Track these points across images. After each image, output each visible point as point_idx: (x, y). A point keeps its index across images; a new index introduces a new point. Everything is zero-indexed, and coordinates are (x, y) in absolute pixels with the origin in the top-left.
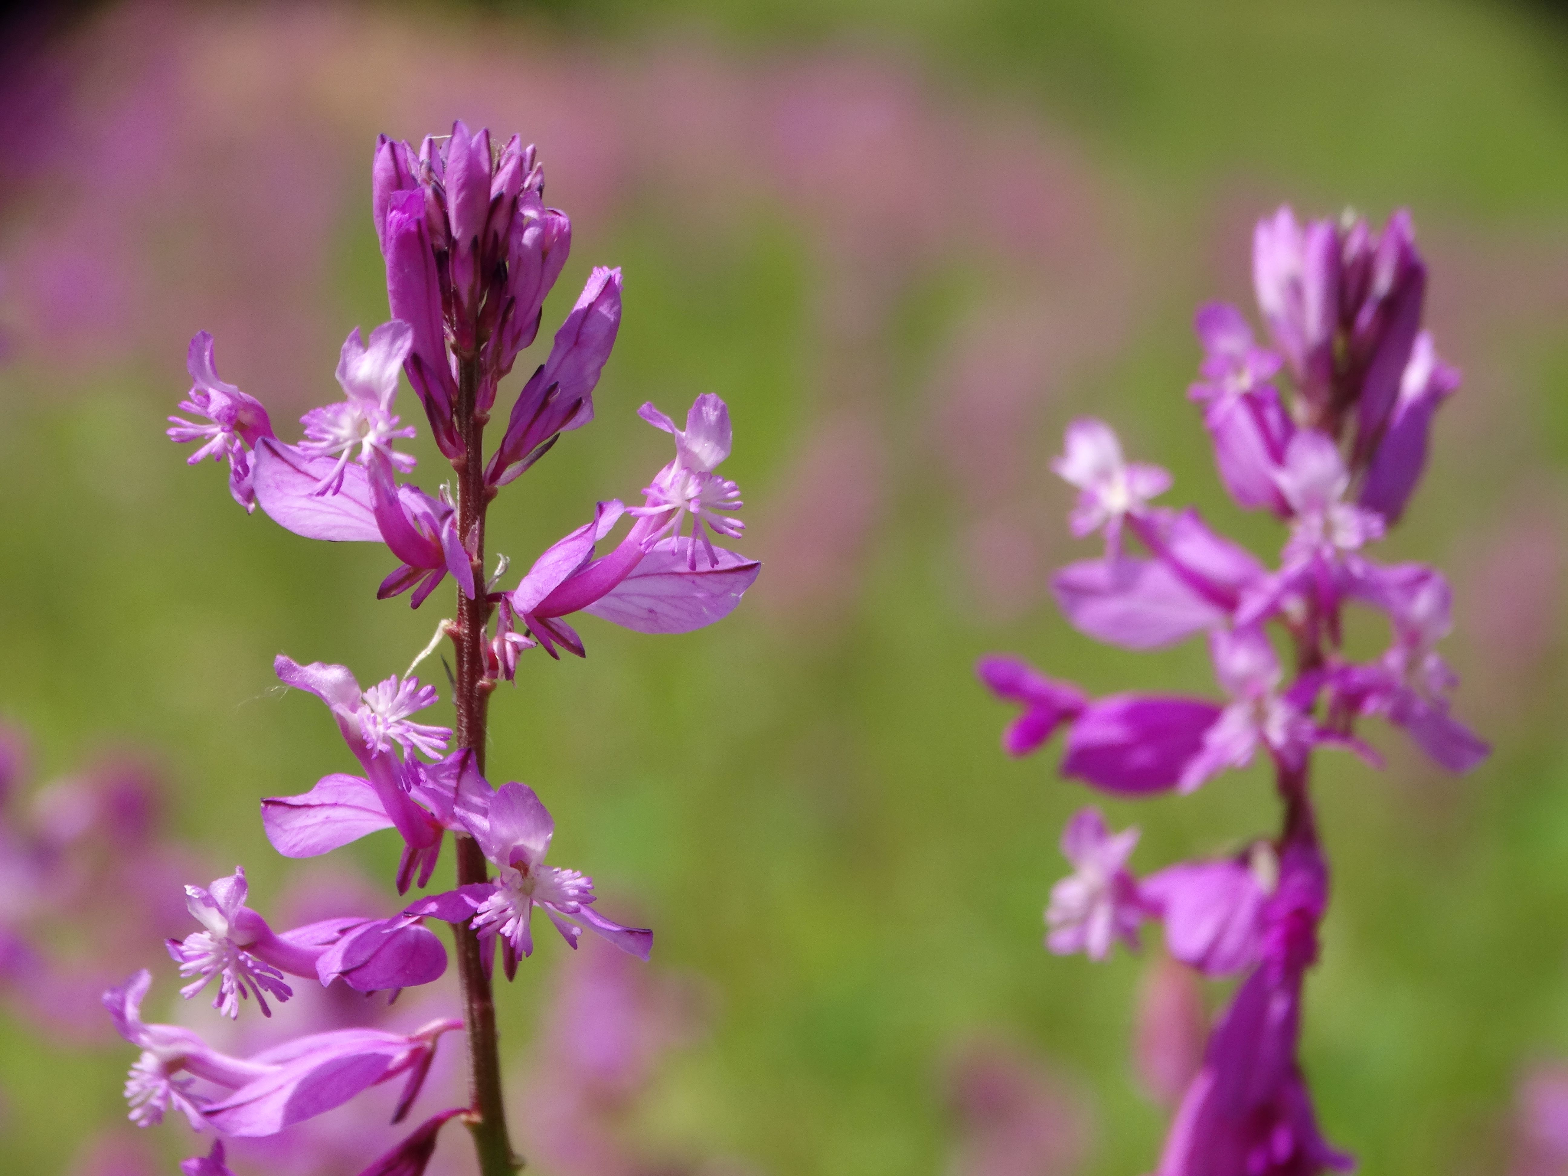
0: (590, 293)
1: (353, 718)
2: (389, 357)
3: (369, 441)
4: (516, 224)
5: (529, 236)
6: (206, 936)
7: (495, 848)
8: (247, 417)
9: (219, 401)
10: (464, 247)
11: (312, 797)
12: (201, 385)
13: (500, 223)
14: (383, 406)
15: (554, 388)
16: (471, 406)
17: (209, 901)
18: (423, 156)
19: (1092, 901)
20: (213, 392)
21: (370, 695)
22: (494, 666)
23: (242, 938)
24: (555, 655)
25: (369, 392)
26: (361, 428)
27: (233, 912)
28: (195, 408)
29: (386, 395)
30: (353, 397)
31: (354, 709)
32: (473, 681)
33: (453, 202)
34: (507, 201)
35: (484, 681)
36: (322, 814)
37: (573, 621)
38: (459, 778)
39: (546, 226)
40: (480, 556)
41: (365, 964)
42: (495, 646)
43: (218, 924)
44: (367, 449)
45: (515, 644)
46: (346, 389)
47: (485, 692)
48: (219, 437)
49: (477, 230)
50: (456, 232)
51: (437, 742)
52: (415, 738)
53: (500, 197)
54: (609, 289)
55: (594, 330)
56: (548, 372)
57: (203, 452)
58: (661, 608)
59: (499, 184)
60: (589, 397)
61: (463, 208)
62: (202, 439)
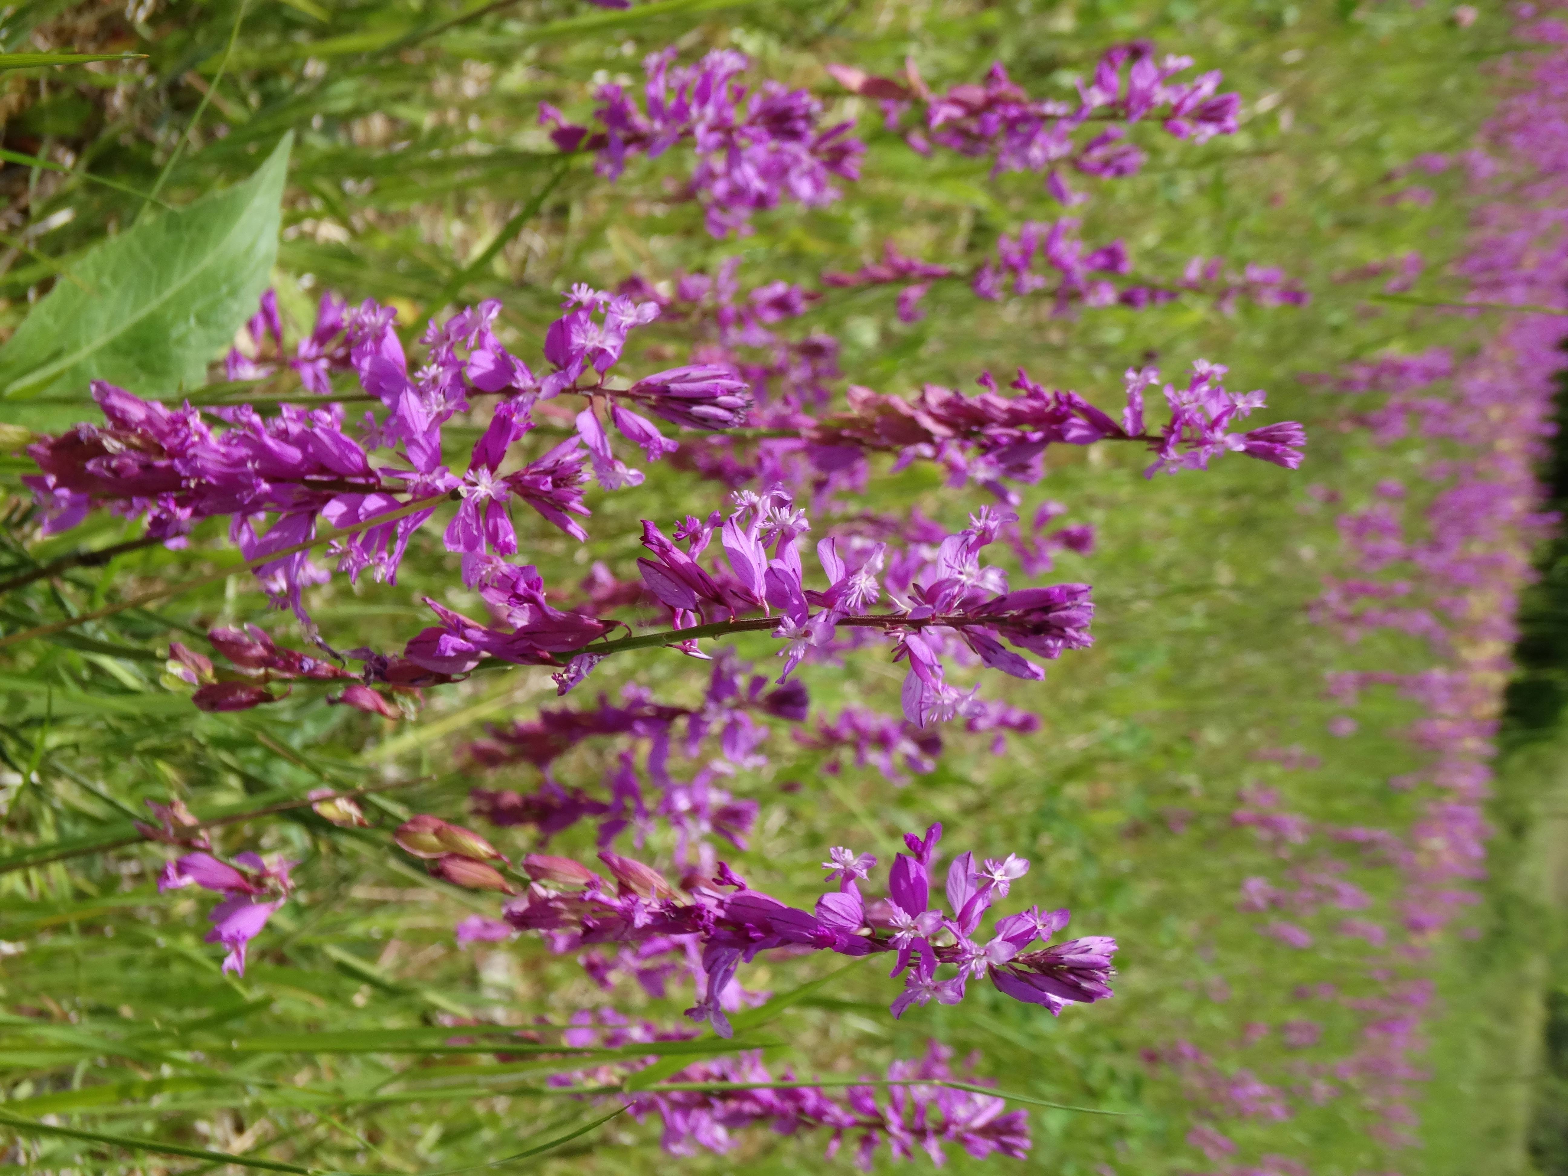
0: (1034, 667)
1: (863, 572)
2: (995, 585)
3: (963, 578)
4: (1056, 637)
5: (1050, 642)
6: (788, 517)
7: (811, 624)
8: (987, 535)
9: (993, 524)
10: (1046, 617)
11: (836, 557)
12: (1000, 518)
13: (1055, 631)
14: (976, 583)
15: (995, 652)
16: (989, 621)
17: (798, 517)
18: (1085, 604)
19: (845, 864)
20: (996, 523)
21: (872, 579)
22: (893, 629)
23: (786, 530)
24: (893, 651)
25: (982, 578)
26: (970, 575)
27: (794, 527)
28: (992, 515)
29: (981, 584)
30: (981, 572)
31: (867, 572)
32: (888, 621)
33: (1062, 613)
34: (1063, 634)
35: (888, 625)
36: (833, 562)
37: (906, 659)
38: (840, 611)
39: (1055, 648)
40: (934, 625)
41: (777, 577)
42: (900, 629)
43: (791, 522)
44: (960, 577)
45: (898, 637)
46: (984, 569)
47: (884, 626)
48: (979, 524)
49: (1052, 622)
50: (1051, 615)
51: (853, 604)
52: (855, 595)
53: (1064, 631)
54: (1035, 675)
55: (1019, 668)
56: (1002, 650)
57: (974, 518)
58: (911, 692)
59: (1070, 631)
60: (993, 666)
61: (1060, 618)
62: (979, 517)
